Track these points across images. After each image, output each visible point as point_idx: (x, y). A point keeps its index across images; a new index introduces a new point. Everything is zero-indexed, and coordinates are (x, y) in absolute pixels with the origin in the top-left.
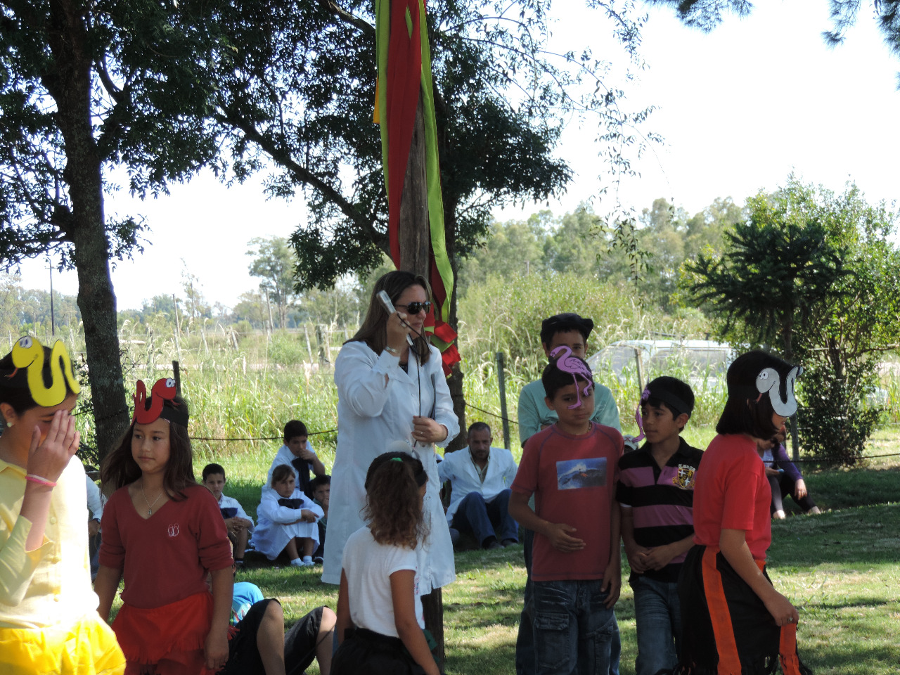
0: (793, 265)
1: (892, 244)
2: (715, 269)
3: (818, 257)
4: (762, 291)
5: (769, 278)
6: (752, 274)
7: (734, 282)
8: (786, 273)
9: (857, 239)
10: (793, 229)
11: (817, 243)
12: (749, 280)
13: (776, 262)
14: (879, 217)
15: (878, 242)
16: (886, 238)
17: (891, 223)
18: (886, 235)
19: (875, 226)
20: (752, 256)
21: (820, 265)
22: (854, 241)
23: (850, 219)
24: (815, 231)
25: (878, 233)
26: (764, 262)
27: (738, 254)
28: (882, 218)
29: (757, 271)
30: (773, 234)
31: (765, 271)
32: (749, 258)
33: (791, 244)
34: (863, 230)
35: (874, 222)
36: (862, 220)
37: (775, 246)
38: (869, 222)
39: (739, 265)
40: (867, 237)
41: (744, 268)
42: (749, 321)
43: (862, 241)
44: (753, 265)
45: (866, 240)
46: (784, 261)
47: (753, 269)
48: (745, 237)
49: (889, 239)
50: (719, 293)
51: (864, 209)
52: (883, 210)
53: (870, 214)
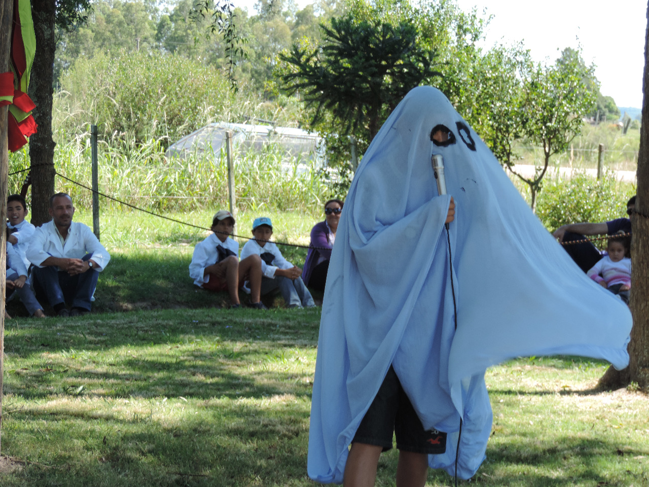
0: (384, 63)
1: (480, 50)
2: (308, 60)
3: (408, 57)
4: (353, 85)
5: (361, 73)
6: (344, 68)
7: (325, 75)
8: (376, 70)
9: (448, 42)
10: (387, 27)
11: (408, 43)
12: (341, 74)
13: (368, 59)
14: (470, 23)
15: (467, 46)
16: (475, 43)
17: (480, 30)
18: (475, 40)
19: (465, 31)
20: (345, 50)
21: (410, 65)
22: (445, 44)
23: (442, 23)
24: (408, 31)
25: (468, 38)
26: (355, 58)
27: (332, 47)
28: (472, 24)
29: (349, 66)
30: (367, 31)
31: (356, 66)
32: (342, 53)
33: (383, 42)
34: (454, 34)
35: (465, 27)
36: (454, 24)
37: (368, 43)
38: (460, 27)
39: (332, 58)
40: (457, 41)
41: (337, 62)
42: (338, 113)
43: (452, 45)
44: (346, 60)
45: (456, 44)
46: (375, 58)
47: (345, 63)
48: (339, 32)
49: (478, 44)
50: (310, 84)
51: (456, 14)
52: (474, 16)
53: (461, 19)
